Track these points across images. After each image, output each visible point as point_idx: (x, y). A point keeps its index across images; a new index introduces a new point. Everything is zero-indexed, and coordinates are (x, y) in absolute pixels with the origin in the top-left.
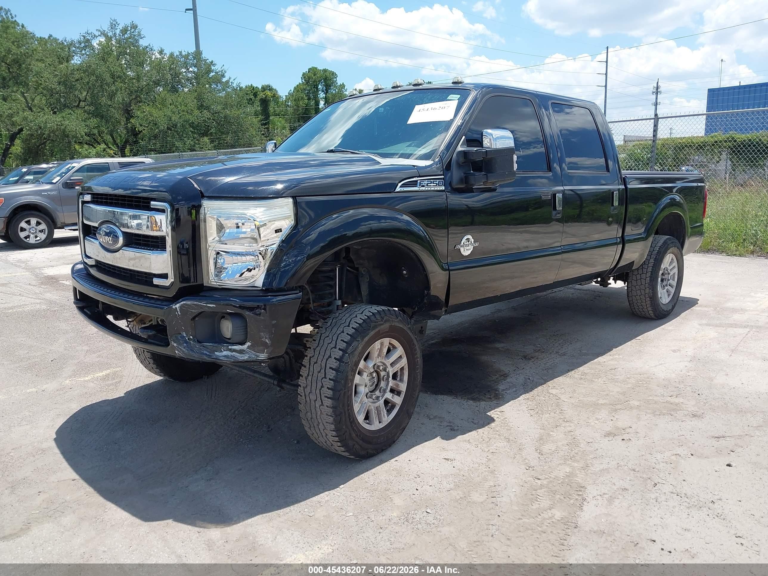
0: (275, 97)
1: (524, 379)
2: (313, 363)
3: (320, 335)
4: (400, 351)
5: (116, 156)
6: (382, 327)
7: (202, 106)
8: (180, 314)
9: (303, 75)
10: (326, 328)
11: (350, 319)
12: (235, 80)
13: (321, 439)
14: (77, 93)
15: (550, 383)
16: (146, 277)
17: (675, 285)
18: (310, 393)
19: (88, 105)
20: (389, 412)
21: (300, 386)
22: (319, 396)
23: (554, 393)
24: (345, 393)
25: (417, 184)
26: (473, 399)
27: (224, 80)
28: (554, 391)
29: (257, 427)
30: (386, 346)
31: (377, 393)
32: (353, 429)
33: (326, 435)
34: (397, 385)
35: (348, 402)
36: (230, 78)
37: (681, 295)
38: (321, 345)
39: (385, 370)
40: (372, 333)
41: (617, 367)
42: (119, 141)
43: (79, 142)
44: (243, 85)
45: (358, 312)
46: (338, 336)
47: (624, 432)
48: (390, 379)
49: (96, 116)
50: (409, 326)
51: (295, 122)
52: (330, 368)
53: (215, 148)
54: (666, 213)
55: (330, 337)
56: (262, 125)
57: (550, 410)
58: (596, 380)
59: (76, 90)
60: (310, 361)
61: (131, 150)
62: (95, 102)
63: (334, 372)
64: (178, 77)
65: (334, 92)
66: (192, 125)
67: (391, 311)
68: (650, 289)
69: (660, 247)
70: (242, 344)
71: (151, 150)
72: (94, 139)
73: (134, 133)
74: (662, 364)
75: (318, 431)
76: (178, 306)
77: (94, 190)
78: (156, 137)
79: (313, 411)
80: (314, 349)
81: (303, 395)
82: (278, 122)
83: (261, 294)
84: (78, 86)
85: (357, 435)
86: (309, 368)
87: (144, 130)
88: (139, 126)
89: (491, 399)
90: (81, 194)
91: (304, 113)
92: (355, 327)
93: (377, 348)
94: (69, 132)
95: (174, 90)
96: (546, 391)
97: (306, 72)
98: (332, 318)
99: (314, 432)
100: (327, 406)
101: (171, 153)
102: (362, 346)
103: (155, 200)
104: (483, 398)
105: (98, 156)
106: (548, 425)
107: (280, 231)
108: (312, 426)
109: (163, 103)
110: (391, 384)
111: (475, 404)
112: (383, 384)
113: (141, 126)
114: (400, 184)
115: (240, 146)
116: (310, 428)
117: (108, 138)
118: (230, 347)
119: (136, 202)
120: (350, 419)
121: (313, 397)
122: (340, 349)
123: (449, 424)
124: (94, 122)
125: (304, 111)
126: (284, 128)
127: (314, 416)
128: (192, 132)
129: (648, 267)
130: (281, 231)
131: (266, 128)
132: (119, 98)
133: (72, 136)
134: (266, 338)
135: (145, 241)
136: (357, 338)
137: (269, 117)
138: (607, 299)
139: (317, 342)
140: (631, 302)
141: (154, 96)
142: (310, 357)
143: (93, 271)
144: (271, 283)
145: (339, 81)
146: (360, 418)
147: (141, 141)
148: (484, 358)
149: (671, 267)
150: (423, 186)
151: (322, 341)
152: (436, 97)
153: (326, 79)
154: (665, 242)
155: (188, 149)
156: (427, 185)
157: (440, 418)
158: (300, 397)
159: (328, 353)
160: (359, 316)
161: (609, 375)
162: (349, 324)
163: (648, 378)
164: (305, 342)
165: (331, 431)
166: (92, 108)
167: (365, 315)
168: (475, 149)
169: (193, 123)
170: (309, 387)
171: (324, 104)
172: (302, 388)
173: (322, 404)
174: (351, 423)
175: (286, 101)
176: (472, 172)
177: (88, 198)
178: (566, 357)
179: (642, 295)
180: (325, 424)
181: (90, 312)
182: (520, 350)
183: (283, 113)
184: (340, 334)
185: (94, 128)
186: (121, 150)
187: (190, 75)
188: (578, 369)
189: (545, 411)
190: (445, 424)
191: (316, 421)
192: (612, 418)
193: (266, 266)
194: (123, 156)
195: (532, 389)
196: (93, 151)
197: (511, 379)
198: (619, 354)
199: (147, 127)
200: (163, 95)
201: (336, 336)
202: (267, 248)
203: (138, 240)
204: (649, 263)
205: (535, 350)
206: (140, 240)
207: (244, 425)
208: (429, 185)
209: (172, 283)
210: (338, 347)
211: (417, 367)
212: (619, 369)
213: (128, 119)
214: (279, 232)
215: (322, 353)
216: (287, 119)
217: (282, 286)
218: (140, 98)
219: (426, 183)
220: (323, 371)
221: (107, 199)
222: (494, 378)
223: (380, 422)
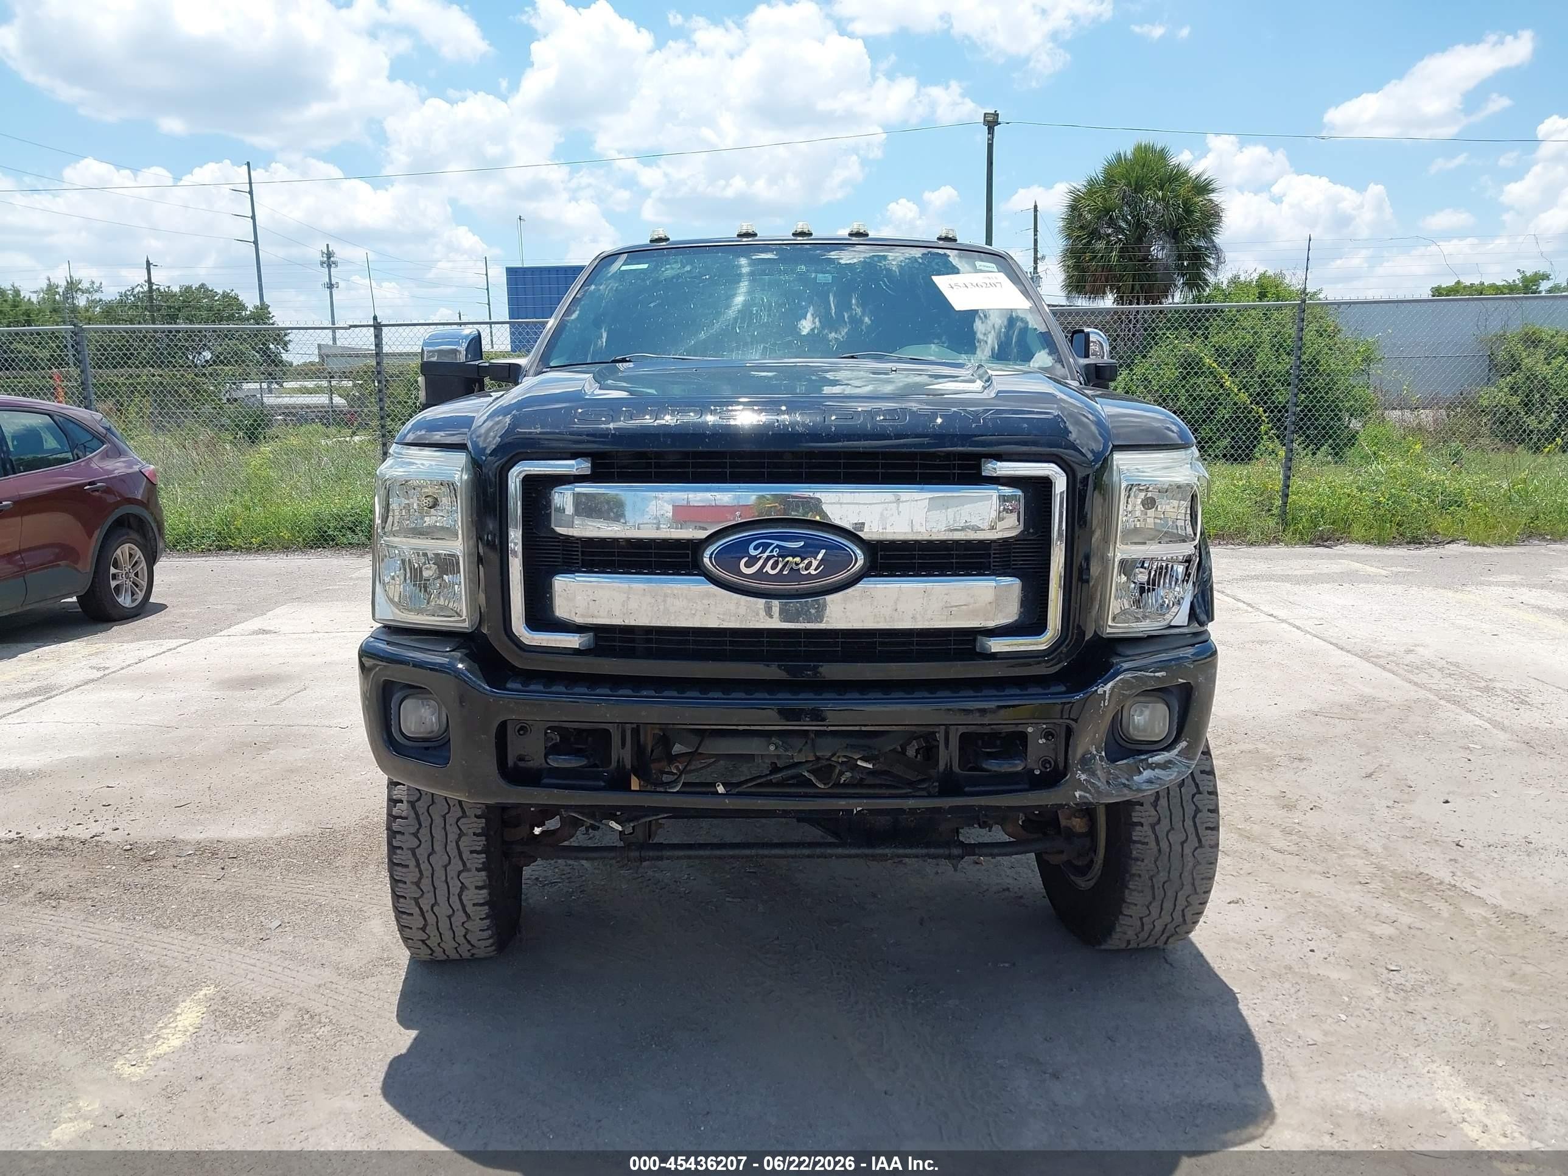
8: (1107, 704)
18: (1168, 831)
76: (1109, 686)
79: (1175, 865)
81: (1150, 840)
121: (1177, 837)
158: (1145, 847)
172: (1147, 828)
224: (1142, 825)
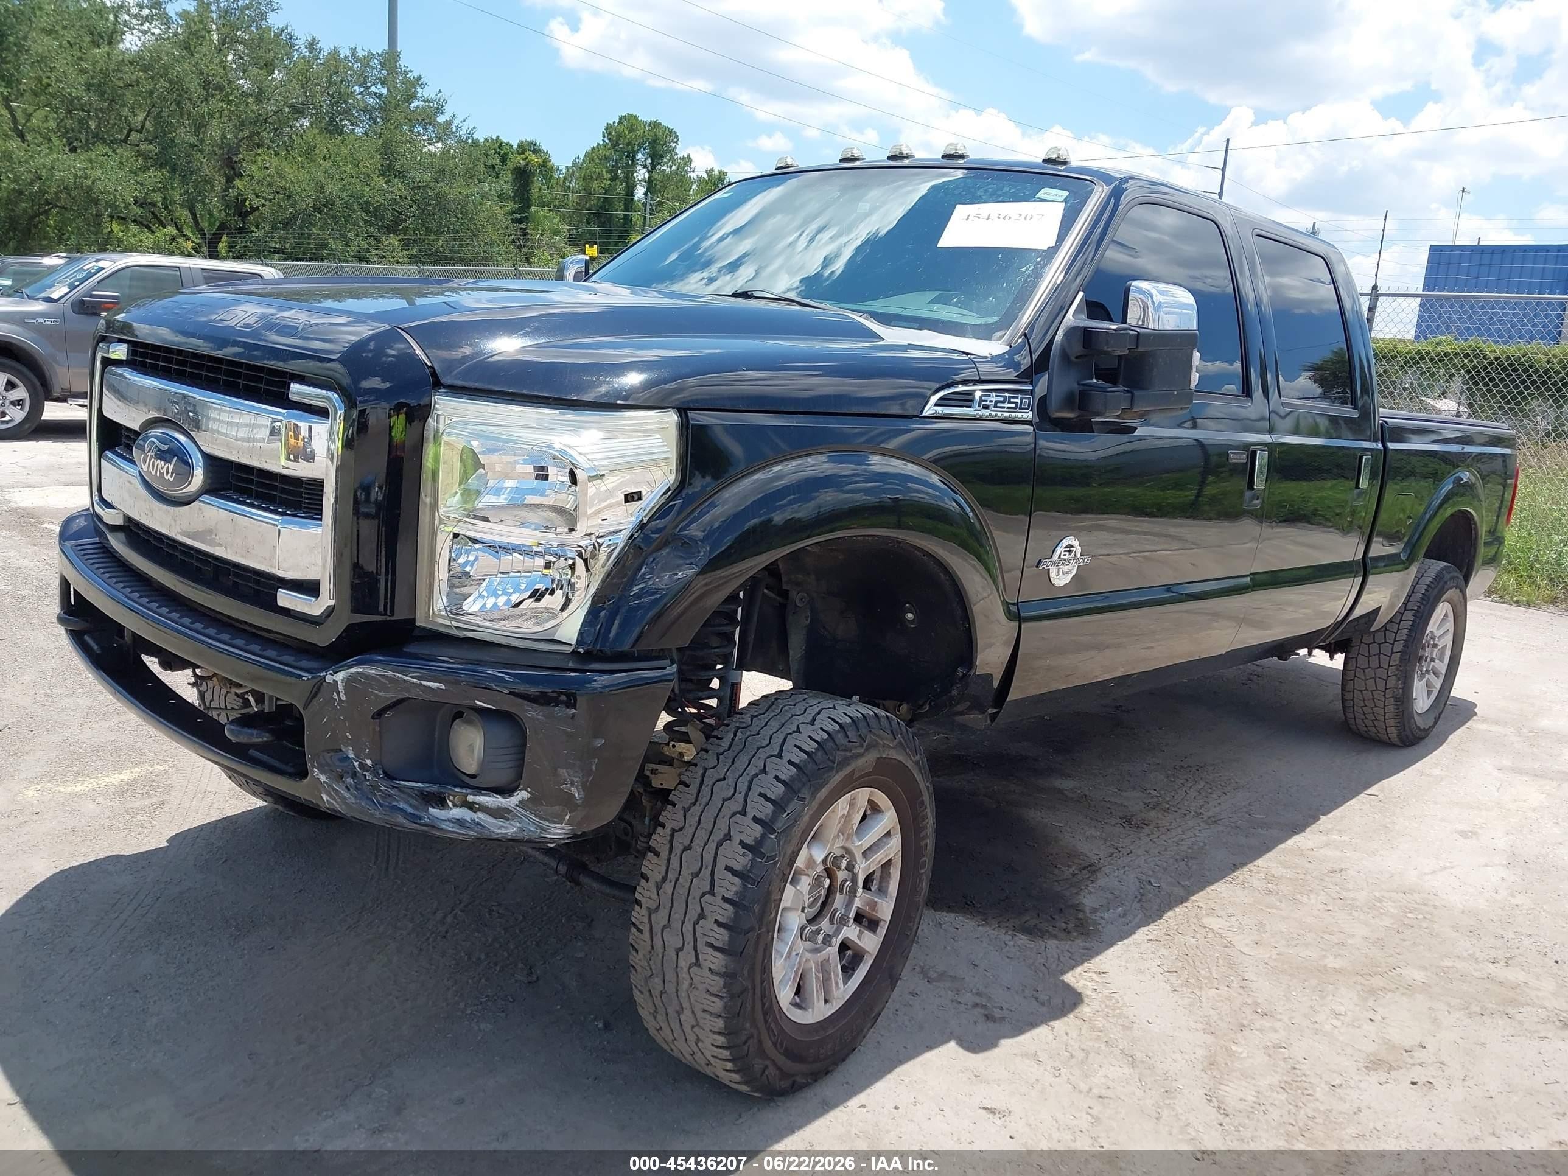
0: (545, 166)
1: (1138, 884)
2: (681, 847)
3: (701, 772)
4: (889, 819)
5: (198, 255)
6: (861, 762)
7: (390, 168)
8: (344, 698)
9: (607, 129)
10: (718, 755)
11: (782, 738)
12: (464, 121)
13: (680, 1044)
14: (125, 112)
15: (1199, 898)
16: (257, 582)
17: (1444, 672)
18: (665, 927)
19: (146, 139)
20: (848, 970)
21: (638, 903)
22: (689, 938)
23: (1215, 928)
24: (759, 937)
25: (972, 401)
26: (1029, 931)
27: (441, 119)
28: (1212, 922)
29: (502, 970)
30: (859, 809)
31: (825, 924)
32: (769, 1029)
33: (698, 1040)
34: (873, 905)
35: (763, 960)
36: (454, 116)
37: (1454, 693)
38: (705, 800)
39: (850, 868)
40: (837, 778)
41: (1343, 866)
42: (206, 224)
43: (119, 217)
44: (480, 136)
45: (801, 719)
46: (751, 782)
47: (1410, 1061)
48: (860, 891)
49: (162, 166)
50: (918, 757)
51: (580, 222)
52: (728, 868)
53: (412, 260)
54: (1449, 511)
55: (730, 781)
56: (514, 221)
57: (1215, 976)
58: (1305, 899)
59: (124, 105)
60: (671, 842)
61: (231, 247)
62: (161, 135)
63: (737, 880)
64: (346, 102)
65: (669, 170)
66: (365, 207)
67: (882, 720)
68: (1399, 679)
69: (1429, 586)
70: (505, 791)
71: (276, 251)
72: (153, 213)
73: (241, 210)
74: (1445, 868)
75: (675, 1026)
76: (340, 676)
77: (137, 333)
78: (287, 224)
79: (670, 975)
80: (686, 810)
81: (646, 928)
82: (546, 218)
83: (571, 665)
84: (129, 98)
85: (775, 1044)
86: (669, 860)
87: (264, 205)
88: (253, 196)
89: (1069, 932)
90: (103, 339)
91: (601, 208)
92: (796, 760)
93: (840, 814)
94: (102, 193)
95: (334, 129)
96: (1195, 921)
97: (614, 122)
98: (732, 728)
99: (664, 1025)
100: (710, 969)
101: (316, 260)
102: (811, 812)
103: (302, 380)
104: (1051, 929)
105: (158, 249)
106: (1219, 1022)
107: (636, 497)
108: (661, 1011)
109: (309, 152)
110: (857, 903)
111: (1032, 945)
112: (839, 901)
113: (257, 197)
114: (934, 399)
115: (463, 261)
116: (654, 1015)
117: (184, 215)
118: (470, 798)
119: (248, 378)
120: (763, 1005)
121: (673, 940)
122: (755, 819)
123: (978, 1000)
124: (155, 176)
125: (600, 203)
126: (557, 233)
127: (671, 988)
128: (366, 222)
129: (1399, 629)
130: (640, 499)
131: (521, 229)
132: (214, 131)
133: (106, 202)
134: (572, 784)
135: (263, 485)
136: (799, 791)
137: (529, 207)
138: (1278, 683)
139: (693, 789)
140: (1350, 704)
141: (291, 137)
142: (674, 831)
143: (117, 543)
144: (602, 635)
145: (681, 151)
146: (785, 995)
147: (253, 229)
148: (1036, 816)
149: (1442, 631)
150: (986, 407)
151: (706, 790)
152: (1006, 189)
153: (654, 142)
154: (1439, 577)
155: (352, 257)
156: (996, 406)
157: (954, 978)
158: (638, 934)
159: (722, 826)
160: (806, 730)
161: (1330, 886)
162: (781, 750)
163: (1425, 904)
164: (648, 773)
165: (714, 1033)
166: (154, 148)
167: (822, 729)
168: (1114, 327)
169: (368, 203)
170: (663, 913)
171: (646, 194)
172: (644, 912)
173: (697, 963)
174: (765, 1013)
175: (565, 179)
176: (1095, 381)
177: (120, 352)
178: (1220, 828)
179: (1377, 690)
180: (699, 1014)
181: (101, 647)
182: (1113, 800)
183: (557, 202)
184: (756, 775)
185: (154, 191)
186: (209, 243)
187: (372, 100)
188: (1255, 863)
189: (1205, 978)
190: (968, 998)
191: (675, 1001)
192: (1371, 1015)
193: (592, 590)
194: (214, 255)
195: (1160, 914)
196: (148, 239)
197: (1107, 880)
198: (1340, 831)
199: (270, 200)
200: (309, 136)
201: (746, 779)
202: (599, 540)
203: (243, 480)
204: (1401, 620)
205: (1147, 804)
206: (251, 481)
207: (469, 958)
208: (999, 405)
209: (330, 611)
210: (750, 812)
211: (924, 859)
212: (1351, 872)
213: (229, 180)
214: (633, 500)
215: (707, 823)
216: (564, 216)
217: (626, 647)
218: (261, 139)
219: (994, 399)
220: (706, 873)
221: (169, 360)
222: (1067, 873)
223: (826, 1001)
224: (647, 881)
